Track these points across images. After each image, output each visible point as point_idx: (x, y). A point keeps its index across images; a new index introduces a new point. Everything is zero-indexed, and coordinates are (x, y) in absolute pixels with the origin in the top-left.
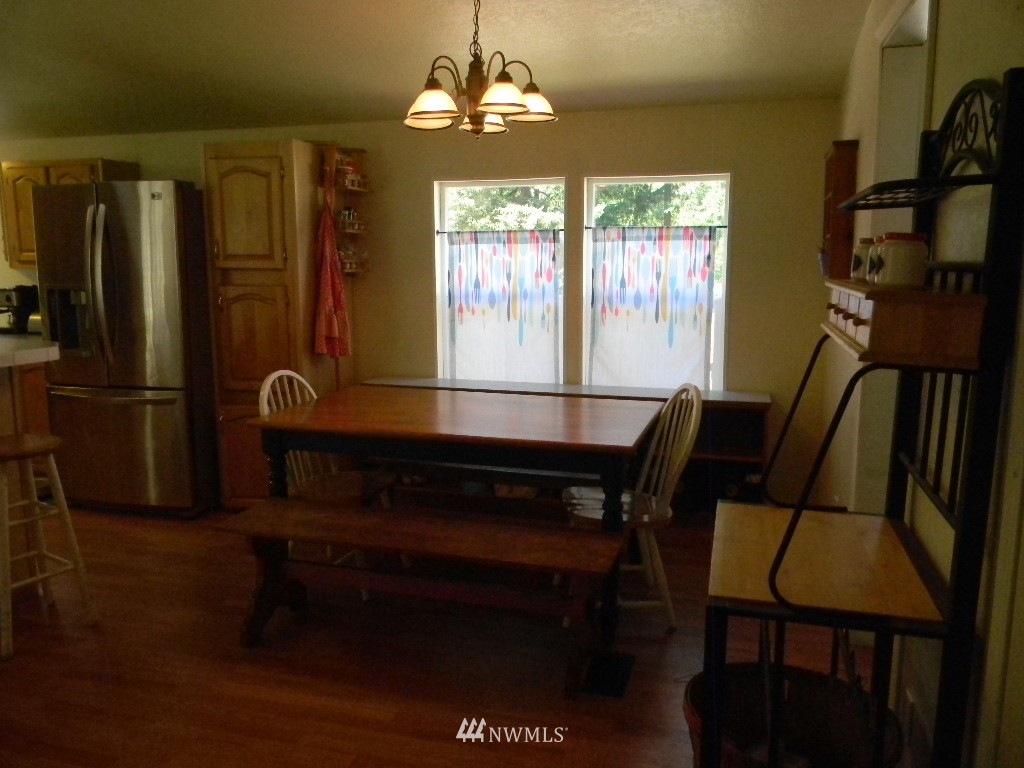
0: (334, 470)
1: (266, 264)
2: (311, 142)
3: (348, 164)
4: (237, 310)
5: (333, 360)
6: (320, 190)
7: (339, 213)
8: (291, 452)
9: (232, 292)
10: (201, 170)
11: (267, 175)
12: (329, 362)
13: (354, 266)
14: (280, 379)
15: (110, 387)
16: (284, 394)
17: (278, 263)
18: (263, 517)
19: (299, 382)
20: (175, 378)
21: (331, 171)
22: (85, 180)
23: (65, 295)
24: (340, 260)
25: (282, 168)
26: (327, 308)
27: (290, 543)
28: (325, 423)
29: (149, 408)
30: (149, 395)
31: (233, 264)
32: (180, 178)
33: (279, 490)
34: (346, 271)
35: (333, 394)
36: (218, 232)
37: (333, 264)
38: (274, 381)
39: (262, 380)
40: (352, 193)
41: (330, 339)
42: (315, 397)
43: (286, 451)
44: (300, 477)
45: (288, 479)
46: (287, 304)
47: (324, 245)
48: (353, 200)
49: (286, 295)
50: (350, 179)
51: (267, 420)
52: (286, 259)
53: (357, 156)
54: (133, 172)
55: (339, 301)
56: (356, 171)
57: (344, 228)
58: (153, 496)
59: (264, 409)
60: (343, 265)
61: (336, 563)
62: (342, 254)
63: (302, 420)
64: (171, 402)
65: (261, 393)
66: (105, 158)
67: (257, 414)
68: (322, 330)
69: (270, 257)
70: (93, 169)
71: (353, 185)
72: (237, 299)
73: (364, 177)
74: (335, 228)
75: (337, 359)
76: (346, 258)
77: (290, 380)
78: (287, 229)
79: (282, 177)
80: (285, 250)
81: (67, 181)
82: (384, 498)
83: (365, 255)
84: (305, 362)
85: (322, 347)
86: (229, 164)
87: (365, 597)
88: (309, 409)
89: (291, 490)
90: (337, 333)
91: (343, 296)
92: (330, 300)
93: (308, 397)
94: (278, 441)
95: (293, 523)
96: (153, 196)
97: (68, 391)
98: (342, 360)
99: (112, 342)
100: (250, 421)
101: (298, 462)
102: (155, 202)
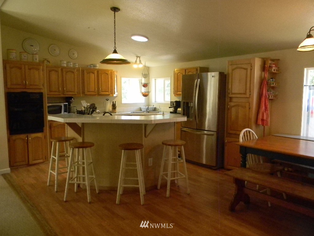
0: (261, 162)
1: (244, 96)
2: (261, 58)
3: (273, 64)
4: (233, 110)
5: (263, 127)
6: (263, 73)
7: (269, 80)
8: (248, 154)
9: (232, 104)
10: (227, 69)
11: (246, 69)
12: (261, 127)
13: (273, 97)
14: (246, 131)
15: (197, 129)
16: (247, 136)
17: (248, 95)
18: (238, 173)
19: (252, 133)
20: (214, 128)
21: (267, 67)
22: (195, 73)
23: (187, 103)
24: (268, 95)
25: (251, 67)
26: (262, 110)
27: (246, 182)
28: (259, 147)
29: (205, 136)
30: (206, 132)
31: (233, 96)
32: (220, 71)
33: (244, 165)
34: (270, 98)
35: (263, 137)
36: (230, 86)
37: (266, 96)
38: (244, 132)
39: (241, 131)
40: (275, 73)
41: (263, 120)
42: (257, 138)
43: (247, 154)
44: (250, 163)
45: (247, 162)
46: (250, 108)
47: (263, 90)
48: (273, 75)
49: (249, 106)
50: (274, 69)
51: (241, 143)
52: (250, 94)
53: (276, 61)
54: (206, 70)
55: (267, 108)
56: (276, 66)
57: (270, 84)
58: (204, 162)
59: (241, 140)
60: (269, 96)
61: (261, 192)
62: (269, 93)
63: (251, 144)
64: (213, 135)
65: (240, 135)
66: (201, 66)
67: (239, 141)
68: (260, 116)
69: (245, 94)
70: (197, 70)
71: (274, 71)
72: (233, 106)
73: (278, 68)
74: (268, 84)
75: (264, 127)
76: (270, 94)
77: (249, 132)
78: (251, 85)
79: (251, 69)
80: (250, 92)
81: (190, 73)
82: (279, 174)
83: (277, 93)
84: (254, 126)
85: (260, 122)
86: (235, 66)
87: (269, 205)
88: (255, 141)
89: (247, 166)
90: (265, 118)
91: (268, 106)
92: (264, 108)
93: (255, 138)
94: (245, 150)
95: (247, 176)
96: (213, 76)
97: (185, 129)
98: (266, 127)
99: (198, 117)
100: (237, 143)
101: (249, 157)
102: (213, 78)
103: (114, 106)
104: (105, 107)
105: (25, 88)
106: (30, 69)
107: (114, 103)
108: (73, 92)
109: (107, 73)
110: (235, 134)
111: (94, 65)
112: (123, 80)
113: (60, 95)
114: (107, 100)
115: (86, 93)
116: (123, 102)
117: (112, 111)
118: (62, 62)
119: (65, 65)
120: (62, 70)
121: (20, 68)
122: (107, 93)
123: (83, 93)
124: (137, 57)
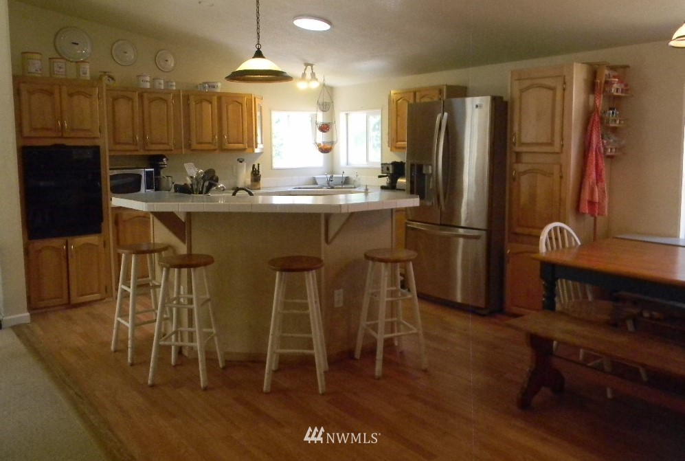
0: (590, 298)
1: (548, 149)
2: (587, 63)
3: (614, 77)
4: (525, 181)
5: (592, 219)
6: (592, 97)
7: (605, 112)
8: (559, 281)
9: (521, 168)
10: (509, 90)
11: (553, 89)
12: (589, 220)
13: (614, 150)
14: (555, 228)
15: (441, 225)
16: (557, 239)
17: (557, 148)
18: (537, 323)
19: (568, 232)
20: (480, 222)
21: (601, 83)
22: (436, 99)
23: (420, 168)
24: (604, 146)
25: (565, 83)
26: (591, 181)
27: (555, 343)
28: (584, 263)
29: (461, 241)
30: (461, 231)
31: (524, 149)
32: (494, 95)
33: (549, 305)
34: (607, 154)
35: (592, 241)
36: (516, 129)
37: (598, 149)
38: (550, 230)
39: (542, 228)
40: (619, 97)
41: (592, 203)
42: (579, 243)
43: (557, 279)
44: (564, 300)
45: (556, 299)
46: (561, 177)
47: (591, 136)
48: (615, 102)
49: (561, 171)
50: (616, 88)
51: (544, 255)
52: (562, 145)
53: (621, 70)
54: (461, 92)
55: (600, 176)
56: (621, 82)
57: (608, 122)
58: (459, 298)
59: (543, 248)
60: (605, 149)
61: (589, 365)
62: (605, 142)
63: (567, 258)
64: (477, 238)
65: (541, 238)
66: (448, 84)
67: (537, 251)
68: (586, 195)
69: (551, 144)
70: (441, 92)
71: (617, 92)
72: (525, 172)
73: (626, 85)
74: (602, 123)
75: (595, 217)
76: (608, 145)
77: (562, 230)
78: (565, 122)
79: (564, 90)
80: (562, 140)
81: (426, 100)
82: (630, 325)
83: (623, 142)
84: (571, 217)
85: (585, 208)
86: (527, 83)
87: (609, 396)
88: (575, 251)
89: (558, 307)
90: (597, 198)
91: (604, 172)
92: (594, 175)
93: (574, 244)
94: (551, 271)
95: (558, 330)
96: (477, 106)
97: (415, 225)
98: (599, 218)
99: (445, 197)
100: (534, 256)
101: (564, 287)
102: (477, 110)
103: (256, 176)
104: (236, 177)
105: (62, 137)
106: (71, 95)
107: (256, 167)
108: (165, 144)
109: (240, 101)
110: (529, 235)
111: (210, 84)
112: (276, 115)
113: (137, 150)
114: (241, 162)
115: (195, 146)
116: (275, 166)
117: (252, 185)
118: (141, 78)
119: (148, 85)
120: (141, 96)
121: (51, 94)
122: (241, 146)
123: (189, 146)
124: (307, 65)
